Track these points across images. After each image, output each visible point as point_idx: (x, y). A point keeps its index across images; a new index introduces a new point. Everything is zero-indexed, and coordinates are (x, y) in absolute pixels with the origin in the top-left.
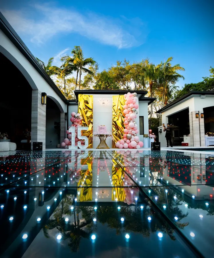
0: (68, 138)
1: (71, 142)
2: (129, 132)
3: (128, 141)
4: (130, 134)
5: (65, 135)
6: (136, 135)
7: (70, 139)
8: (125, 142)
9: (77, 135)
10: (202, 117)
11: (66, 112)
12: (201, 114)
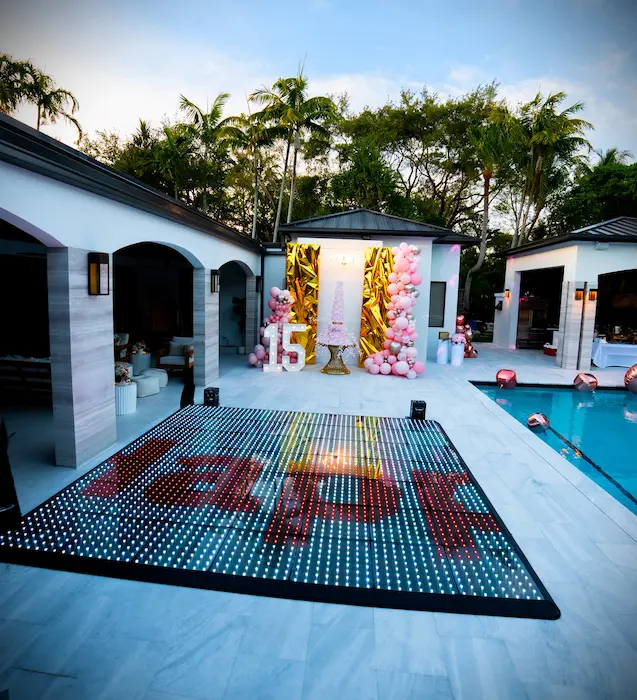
0: (262, 344)
1: (268, 354)
2: (396, 339)
3: (392, 358)
4: (397, 342)
5: (256, 337)
6: (412, 345)
7: (266, 346)
8: (385, 359)
9: (281, 339)
10: (592, 298)
11: (260, 274)
12: (591, 290)
